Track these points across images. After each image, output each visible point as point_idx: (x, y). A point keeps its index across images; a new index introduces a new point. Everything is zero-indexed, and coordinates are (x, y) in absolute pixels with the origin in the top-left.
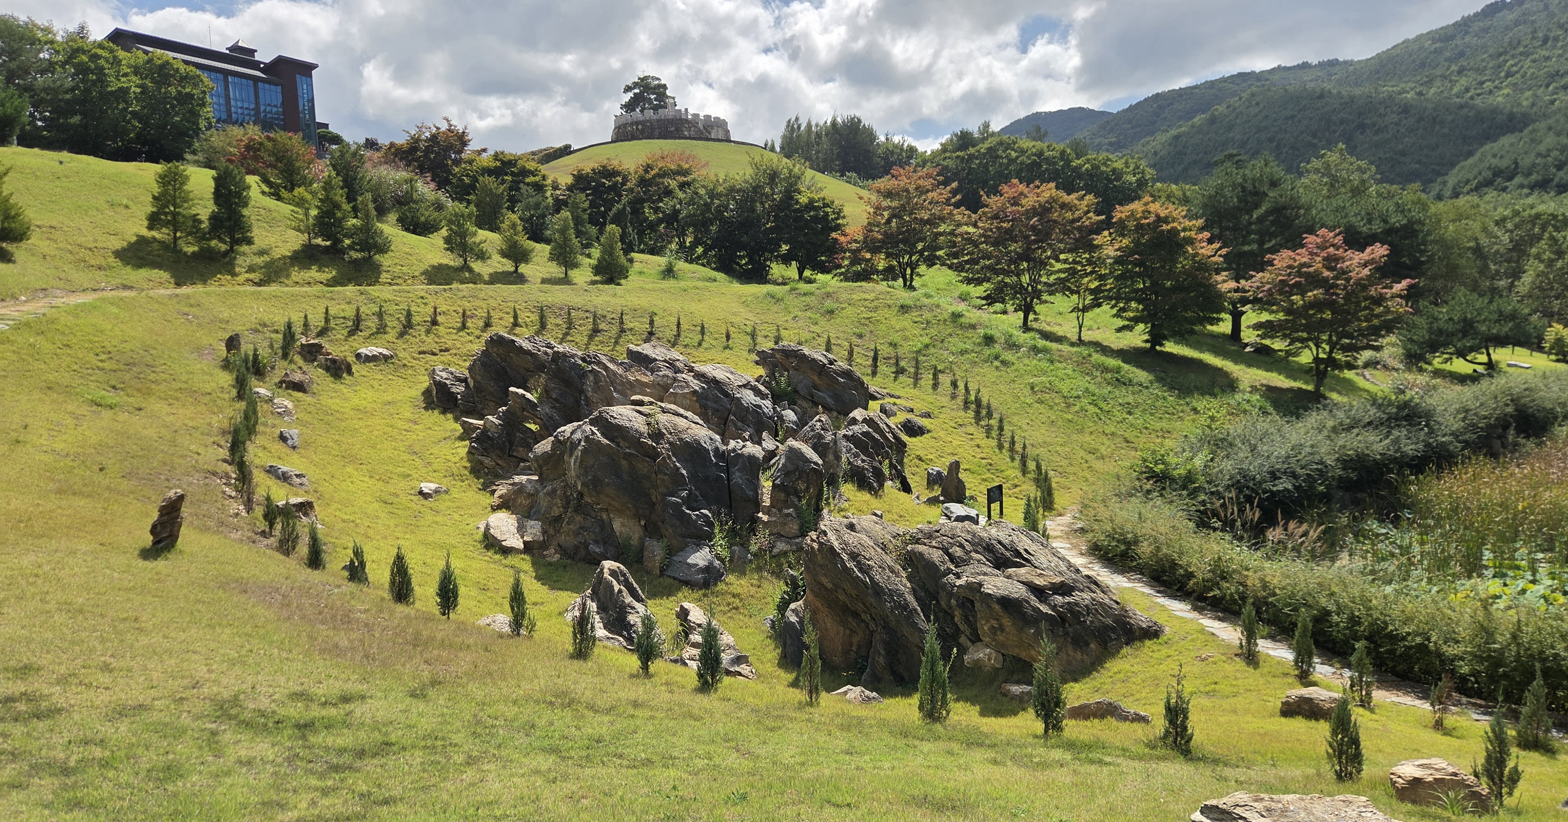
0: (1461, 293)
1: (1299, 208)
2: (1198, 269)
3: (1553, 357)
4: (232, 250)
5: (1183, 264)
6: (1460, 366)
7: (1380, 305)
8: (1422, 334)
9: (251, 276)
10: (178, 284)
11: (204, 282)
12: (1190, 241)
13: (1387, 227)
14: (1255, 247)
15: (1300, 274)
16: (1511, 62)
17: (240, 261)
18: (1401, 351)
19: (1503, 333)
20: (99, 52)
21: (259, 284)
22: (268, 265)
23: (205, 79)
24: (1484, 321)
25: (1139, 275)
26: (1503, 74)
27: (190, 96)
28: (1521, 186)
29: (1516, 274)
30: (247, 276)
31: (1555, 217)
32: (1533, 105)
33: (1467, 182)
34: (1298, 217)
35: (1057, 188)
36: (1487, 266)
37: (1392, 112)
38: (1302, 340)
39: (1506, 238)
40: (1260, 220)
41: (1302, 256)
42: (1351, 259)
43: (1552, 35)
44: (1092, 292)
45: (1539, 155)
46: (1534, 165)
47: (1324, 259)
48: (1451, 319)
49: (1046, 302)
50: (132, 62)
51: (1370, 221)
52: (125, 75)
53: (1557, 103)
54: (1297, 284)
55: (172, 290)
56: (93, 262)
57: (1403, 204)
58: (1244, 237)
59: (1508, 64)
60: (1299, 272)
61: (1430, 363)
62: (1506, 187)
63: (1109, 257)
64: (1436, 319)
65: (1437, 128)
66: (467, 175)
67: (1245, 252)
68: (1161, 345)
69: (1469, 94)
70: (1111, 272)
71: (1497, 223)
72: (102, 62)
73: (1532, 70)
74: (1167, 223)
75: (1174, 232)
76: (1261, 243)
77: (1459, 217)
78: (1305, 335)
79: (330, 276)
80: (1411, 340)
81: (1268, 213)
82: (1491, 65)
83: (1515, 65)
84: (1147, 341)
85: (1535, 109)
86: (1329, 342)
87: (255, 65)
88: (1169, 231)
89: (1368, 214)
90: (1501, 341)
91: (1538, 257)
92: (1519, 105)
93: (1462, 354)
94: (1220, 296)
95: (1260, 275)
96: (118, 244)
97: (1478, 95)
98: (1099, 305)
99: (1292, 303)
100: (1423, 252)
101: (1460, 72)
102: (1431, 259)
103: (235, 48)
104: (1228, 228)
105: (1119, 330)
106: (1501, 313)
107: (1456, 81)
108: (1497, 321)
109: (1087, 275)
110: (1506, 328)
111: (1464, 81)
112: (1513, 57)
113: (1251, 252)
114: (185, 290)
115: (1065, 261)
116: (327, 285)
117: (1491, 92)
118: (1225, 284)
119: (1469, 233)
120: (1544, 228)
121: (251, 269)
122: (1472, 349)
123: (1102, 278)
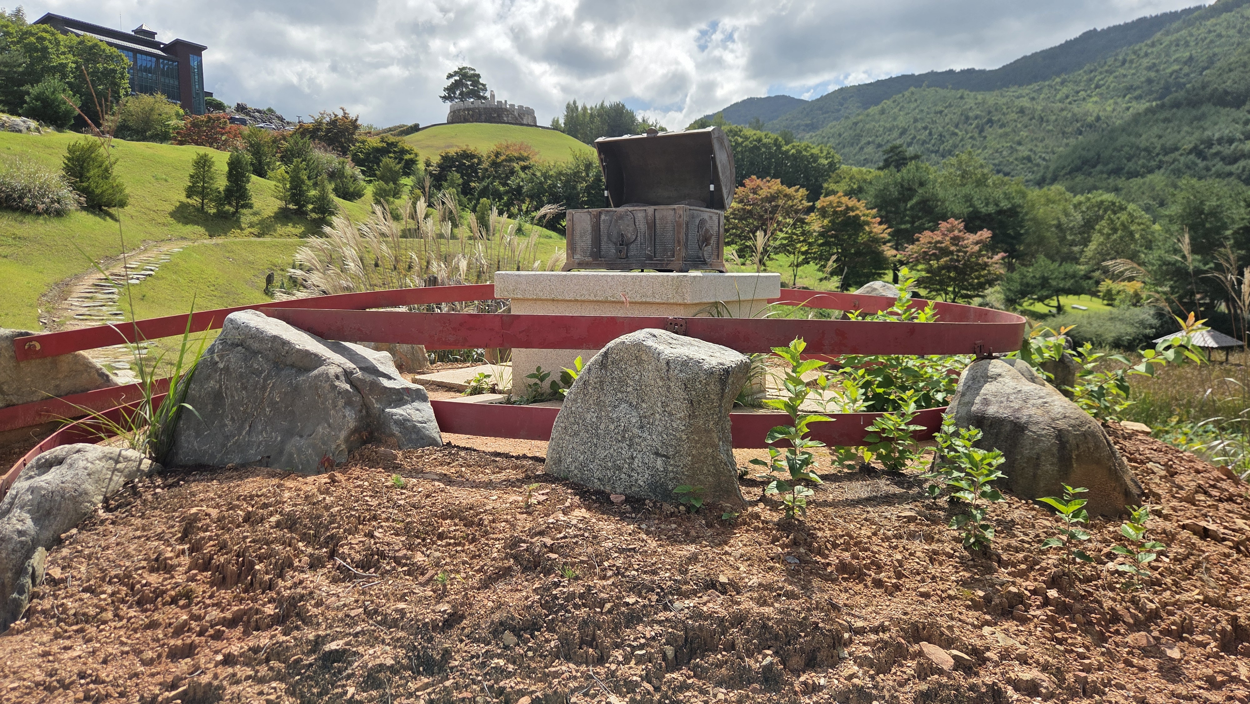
0: (1042, 260)
1: (938, 201)
2: (872, 241)
3: (1105, 302)
4: (237, 211)
5: (862, 238)
6: (1040, 308)
7: (985, 269)
8: (1016, 286)
9: (252, 230)
10: (211, 236)
11: (226, 234)
12: (867, 223)
13: (998, 209)
14: (909, 226)
15: (936, 248)
16: (1100, 78)
17: (243, 219)
18: (1003, 296)
19: (1067, 287)
20: (44, 34)
21: (259, 236)
22: (261, 222)
23: (125, 58)
24: (1055, 278)
25: (836, 245)
26: (1093, 86)
27: (114, 71)
28: (1102, 172)
29: (1086, 242)
30: (249, 230)
31: (1113, 204)
32: (1114, 110)
33: (1063, 168)
34: (937, 206)
35: (782, 183)
36: (1065, 237)
37: (1013, 112)
38: (937, 290)
39: (1079, 217)
40: (912, 208)
41: (937, 236)
42: (968, 239)
43: (1128, 58)
44: (803, 253)
45: (1115, 149)
46: (1111, 157)
47: (951, 238)
48: (1034, 277)
49: (772, 259)
50: (67, 43)
51: (987, 205)
52: (64, 53)
53: (1131, 110)
54: (934, 254)
55: (208, 241)
56: (159, 221)
57: (1010, 194)
58: (902, 218)
59: (1096, 79)
60: (935, 246)
61: (1021, 305)
62: (1091, 173)
63: (815, 231)
64: (1025, 276)
65: (1044, 124)
66: (361, 152)
67: (902, 229)
68: (847, 290)
69: (1068, 100)
70: (816, 241)
71: (1075, 206)
72: (46, 43)
73: (1114, 84)
74: (853, 211)
75: (857, 217)
76: (913, 223)
77: (1049, 201)
78: (938, 287)
79: (301, 231)
80: (1009, 290)
81: (918, 203)
82: (1085, 78)
83: (1102, 79)
84: (838, 287)
85: (1115, 113)
86: (954, 292)
87: (156, 45)
88: (854, 217)
89: (986, 199)
90: (1068, 292)
91: (1100, 231)
92: (1105, 110)
93: (1041, 299)
94: (886, 259)
95: (911, 247)
96: (171, 208)
97: (1075, 101)
98: (808, 263)
99: (931, 266)
100: (1022, 227)
101: (1063, 83)
102: (1027, 232)
103: (140, 31)
104: (891, 212)
105: (821, 280)
106: (1066, 273)
107: (1060, 90)
108: (1064, 279)
109: (800, 242)
110: (1069, 284)
111: (1065, 90)
112: (1101, 73)
113: (906, 230)
114: (215, 240)
115: (787, 233)
116: (301, 237)
117: (1084, 99)
118: (889, 251)
119: (1053, 214)
120: (1105, 211)
121: (251, 225)
122: (1047, 297)
123: (810, 244)
